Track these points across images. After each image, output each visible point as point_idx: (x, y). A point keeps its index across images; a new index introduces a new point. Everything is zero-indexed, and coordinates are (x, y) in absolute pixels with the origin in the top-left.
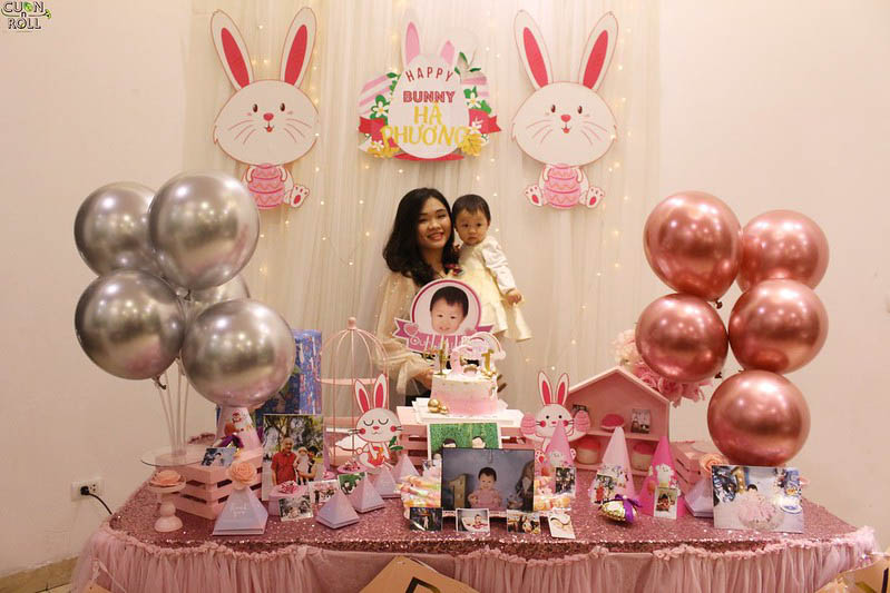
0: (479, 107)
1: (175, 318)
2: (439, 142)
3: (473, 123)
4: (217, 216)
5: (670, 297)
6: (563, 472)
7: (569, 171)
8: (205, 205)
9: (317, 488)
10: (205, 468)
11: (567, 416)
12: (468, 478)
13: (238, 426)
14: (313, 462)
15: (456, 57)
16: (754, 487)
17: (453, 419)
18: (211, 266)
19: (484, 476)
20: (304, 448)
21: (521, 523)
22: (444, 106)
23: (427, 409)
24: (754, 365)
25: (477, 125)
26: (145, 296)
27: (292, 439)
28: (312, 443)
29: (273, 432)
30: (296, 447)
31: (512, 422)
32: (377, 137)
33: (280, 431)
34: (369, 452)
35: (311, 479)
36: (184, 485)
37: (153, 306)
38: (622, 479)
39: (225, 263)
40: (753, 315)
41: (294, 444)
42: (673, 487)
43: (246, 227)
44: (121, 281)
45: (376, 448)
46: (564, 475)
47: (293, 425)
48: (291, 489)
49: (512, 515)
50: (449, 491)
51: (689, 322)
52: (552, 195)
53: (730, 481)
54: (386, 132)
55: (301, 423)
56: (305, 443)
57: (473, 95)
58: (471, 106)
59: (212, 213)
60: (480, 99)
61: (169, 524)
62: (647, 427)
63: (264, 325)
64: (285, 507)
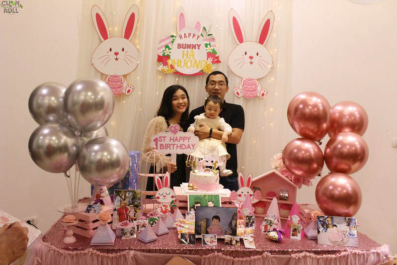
0: (211, 51)
1: (75, 145)
2: (193, 67)
3: (209, 59)
4: (95, 98)
5: (298, 139)
6: (249, 218)
7: (252, 81)
8: (90, 94)
9: (138, 224)
10: (87, 214)
11: (251, 192)
12: (207, 220)
13: (102, 195)
14: (136, 212)
15: (202, 29)
16: (336, 226)
17: (199, 193)
18: (91, 122)
19: (215, 220)
20: (132, 206)
21: (231, 241)
22: (196, 51)
23: (188, 188)
24: (336, 170)
25: (210, 60)
26: (61, 135)
27: (127, 201)
28: (136, 203)
29: (118, 198)
30: (129, 205)
31: (226, 194)
32: (165, 64)
33: (121, 197)
34: (161, 207)
35: (135, 220)
36: (77, 222)
37: (65, 139)
38: (276, 221)
39: (99, 120)
40: (335, 148)
41: (128, 203)
42: (299, 225)
43: (108, 104)
44: (50, 128)
45: (164, 206)
46: (250, 219)
47: (127, 195)
48: (126, 224)
49: (227, 237)
50: (199, 226)
51: (307, 151)
52: (245, 92)
53: (325, 223)
54: (170, 62)
55: (131, 194)
56: (133, 203)
57: (209, 46)
58: (208, 51)
59: (93, 97)
60: (212, 48)
61: (70, 240)
62: (287, 197)
63: (116, 149)
64: (123, 232)
